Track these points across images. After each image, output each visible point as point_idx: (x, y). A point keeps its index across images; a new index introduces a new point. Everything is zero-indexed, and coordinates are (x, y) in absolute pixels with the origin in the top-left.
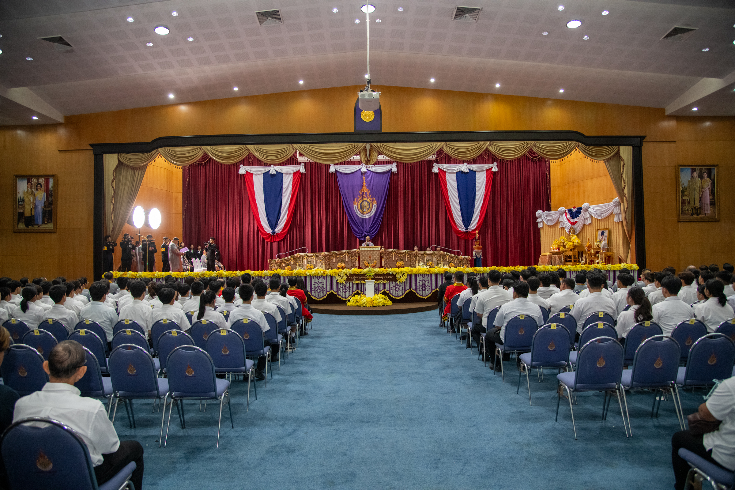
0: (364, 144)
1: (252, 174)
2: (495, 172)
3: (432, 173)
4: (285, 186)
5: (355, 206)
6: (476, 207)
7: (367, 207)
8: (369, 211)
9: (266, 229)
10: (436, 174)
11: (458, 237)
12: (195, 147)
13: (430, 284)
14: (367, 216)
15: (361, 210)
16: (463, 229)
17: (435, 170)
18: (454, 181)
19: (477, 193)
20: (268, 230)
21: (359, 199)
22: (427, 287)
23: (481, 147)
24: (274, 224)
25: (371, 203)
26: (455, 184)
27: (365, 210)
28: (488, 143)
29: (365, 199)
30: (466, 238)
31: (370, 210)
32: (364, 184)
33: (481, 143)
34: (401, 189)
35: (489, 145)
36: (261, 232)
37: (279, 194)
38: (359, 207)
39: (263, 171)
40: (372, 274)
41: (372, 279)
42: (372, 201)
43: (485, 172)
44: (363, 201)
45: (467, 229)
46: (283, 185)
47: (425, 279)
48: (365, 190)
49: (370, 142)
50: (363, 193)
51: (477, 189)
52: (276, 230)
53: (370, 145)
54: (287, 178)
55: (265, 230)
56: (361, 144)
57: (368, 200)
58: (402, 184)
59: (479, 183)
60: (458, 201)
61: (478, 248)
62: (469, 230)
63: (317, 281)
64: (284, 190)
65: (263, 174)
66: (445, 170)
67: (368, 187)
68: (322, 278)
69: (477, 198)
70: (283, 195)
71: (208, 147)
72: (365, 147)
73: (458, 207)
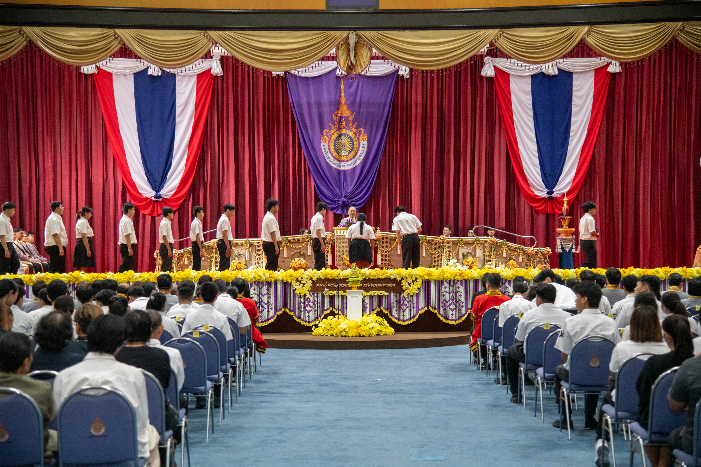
0: (345, 34)
1: (110, 75)
2: (614, 75)
3: (482, 77)
4: (180, 100)
5: (324, 145)
6: (570, 148)
7: (348, 147)
8: (351, 155)
9: (142, 188)
10: (490, 79)
11: (532, 208)
12: (9, 28)
13: (463, 299)
14: (348, 166)
15: (335, 154)
16: (542, 192)
17: (488, 71)
18: (526, 93)
19: (573, 119)
20: (146, 190)
21: (332, 132)
22: (458, 305)
23: (570, 37)
24: (158, 179)
25: (355, 140)
26: (528, 100)
27: (343, 153)
28: (586, 28)
29: (344, 131)
30: (549, 211)
31: (353, 153)
32: (343, 100)
33: (572, 29)
34: (416, 112)
35: (588, 33)
36: (131, 194)
37: (170, 115)
38: (332, 147)
39: (133, 68)
40: (359, 279)
41: (359, 288)
42: (358, 134)
43: (593, 74)
44: (340, 136)
45: (551, 192)
46: (177, 100)
47: (455, 289)
48: (345, 112)
49: (355, 29)
50: (341, 118)
51: (574, 109)
52: (163, 192)
53: (357, 35)
54: (184, 83)
55: (140, 191)
56: (339, 33)
57: (351, 134)
58: (420, 100)
59: (579, 98)
60: (533, 135)
61: (566, 232)
62: (555, 195)
63: (258, 291)
64: (178, 110)
65: (135, 74)
66: (507, 71)
67: (351, 105)
68: (267, 286)
69: (573, 128)
70: (177, 120)
71: (37, 30)
72: (347, 38)
73: (534, 147)
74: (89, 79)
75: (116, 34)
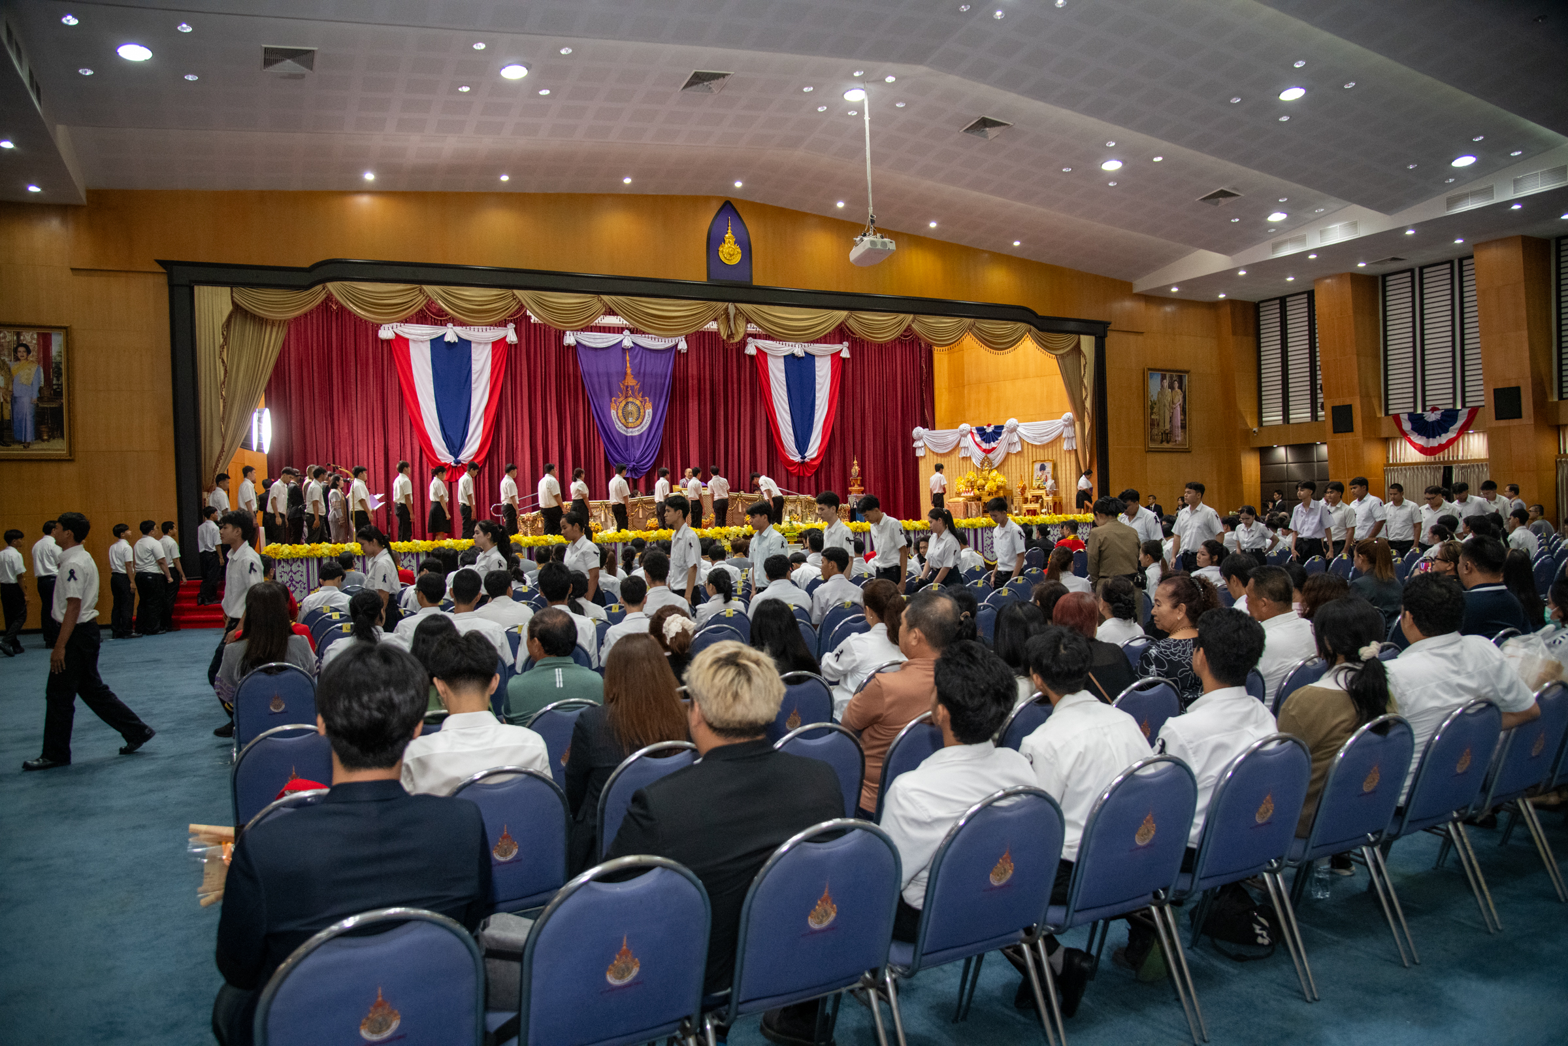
0: (724, 305)
1: (407, 340)
2: (844, 359)
3: (745, 355)
4: (476, 367)
5: (613, 412)
6: (816, 419)
7: (636, 416)
8: (638, 422)
9: (441, 454)
10: (751, 357)
11: (787, 471)
14: (635, 432)
15: (623, 421)
16: (797, 458)
17: (751, 350)
18: (779, 370)
19: (817, 395)
20: (444, 456)
21: (620, 400)
24: (458, 444)
25: (642, 408)
26: (782, 376)
27: (630, 420)
29: (630, 399)
30: (801, 474)
31: (640, 420)
32: (629, 371)
34: (692, 383)
36: (428, 458)
37: (466, 381)
38: (620, 414)
39: (429, 335)
40: (795, 534)
42: (643, 402)
43: (829, 357)
44: (627, 403)
45: (803, 457)
46: (473, 367)
48: (631, 381)
49: (734, 301)
50: (627, 387)
51: (818, 387)
52: (461, 457)
53: (737, 308)
54: (480, 351)
55: (439, 457)
56: (720, 304)
57: (638, 402)
58: (695, 373)
59: (821, 377)
60: (787, 408)
62: (807, 460)
64: (474, 377)
65: (431, 340)
66: (766, 350)
67: (636, 375)
69: (817, 402)
70: (473, 386)
71: (437, 288)
72: (727, 309)
73: (788, 418)
74: (385, 345)
75: (514, 295)
